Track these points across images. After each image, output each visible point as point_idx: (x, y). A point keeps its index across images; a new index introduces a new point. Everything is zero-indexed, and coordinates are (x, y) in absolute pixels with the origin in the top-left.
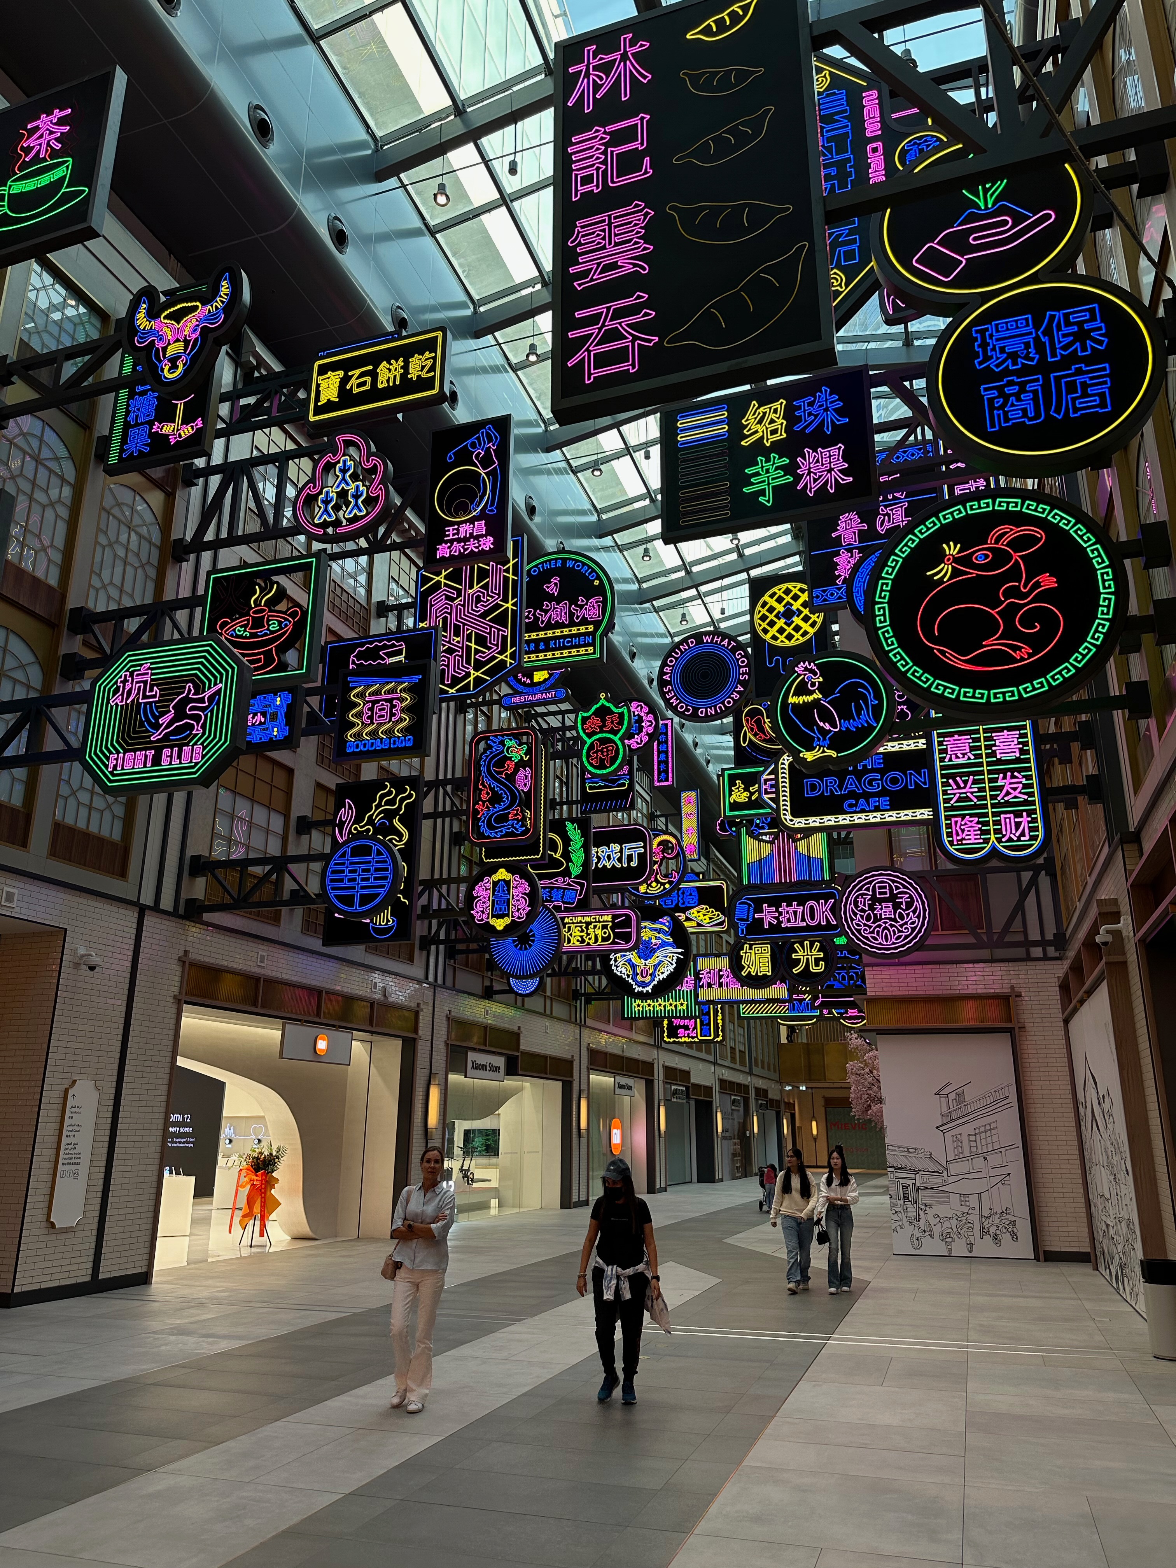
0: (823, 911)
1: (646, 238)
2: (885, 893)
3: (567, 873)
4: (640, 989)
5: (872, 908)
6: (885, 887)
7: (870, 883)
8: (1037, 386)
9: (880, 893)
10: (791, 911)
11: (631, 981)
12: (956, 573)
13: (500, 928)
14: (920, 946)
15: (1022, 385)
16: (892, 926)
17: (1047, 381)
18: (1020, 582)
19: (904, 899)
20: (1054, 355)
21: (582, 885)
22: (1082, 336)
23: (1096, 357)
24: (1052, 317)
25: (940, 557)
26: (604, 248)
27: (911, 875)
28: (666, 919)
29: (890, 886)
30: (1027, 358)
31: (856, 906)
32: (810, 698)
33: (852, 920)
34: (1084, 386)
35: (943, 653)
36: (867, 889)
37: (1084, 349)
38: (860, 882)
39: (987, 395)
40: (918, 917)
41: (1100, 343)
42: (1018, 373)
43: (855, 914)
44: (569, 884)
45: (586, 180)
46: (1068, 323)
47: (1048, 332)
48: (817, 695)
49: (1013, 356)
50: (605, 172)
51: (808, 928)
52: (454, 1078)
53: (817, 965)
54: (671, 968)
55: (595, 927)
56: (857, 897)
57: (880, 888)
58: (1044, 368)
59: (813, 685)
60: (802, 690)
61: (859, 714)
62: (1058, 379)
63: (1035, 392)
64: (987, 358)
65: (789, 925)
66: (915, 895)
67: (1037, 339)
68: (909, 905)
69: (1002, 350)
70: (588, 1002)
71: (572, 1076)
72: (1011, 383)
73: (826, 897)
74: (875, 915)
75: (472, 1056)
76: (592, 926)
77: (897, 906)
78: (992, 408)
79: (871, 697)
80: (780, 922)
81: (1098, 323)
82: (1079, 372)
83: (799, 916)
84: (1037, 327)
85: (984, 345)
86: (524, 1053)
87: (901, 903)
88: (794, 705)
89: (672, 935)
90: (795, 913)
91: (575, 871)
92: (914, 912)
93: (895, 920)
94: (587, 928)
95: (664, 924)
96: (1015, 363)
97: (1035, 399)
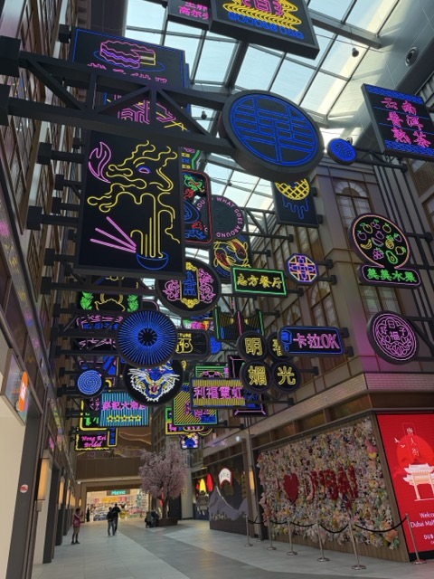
0: (331, 341)
2: (393, 326)
4: (151, 399)
5: (388, 333)
9: (391, 326)
10: (314, 339)
11: (145, 394)
16: (400, 345)
19: (403, 330)
27: (402, 317)
29: (394, 322)
36: (384, 323)
38: (379, 318)
40: (412, 341)
43: (381, 337)
53: (291, 380)
54: (172, 387)
57: (390, 323)
65: (313, 347)
66: (407, 328)
68: (406, 334)
74: (391, 338)
80: (308, 345)
83: (319, 342)
89: (172, 366)
93: (401, 341)
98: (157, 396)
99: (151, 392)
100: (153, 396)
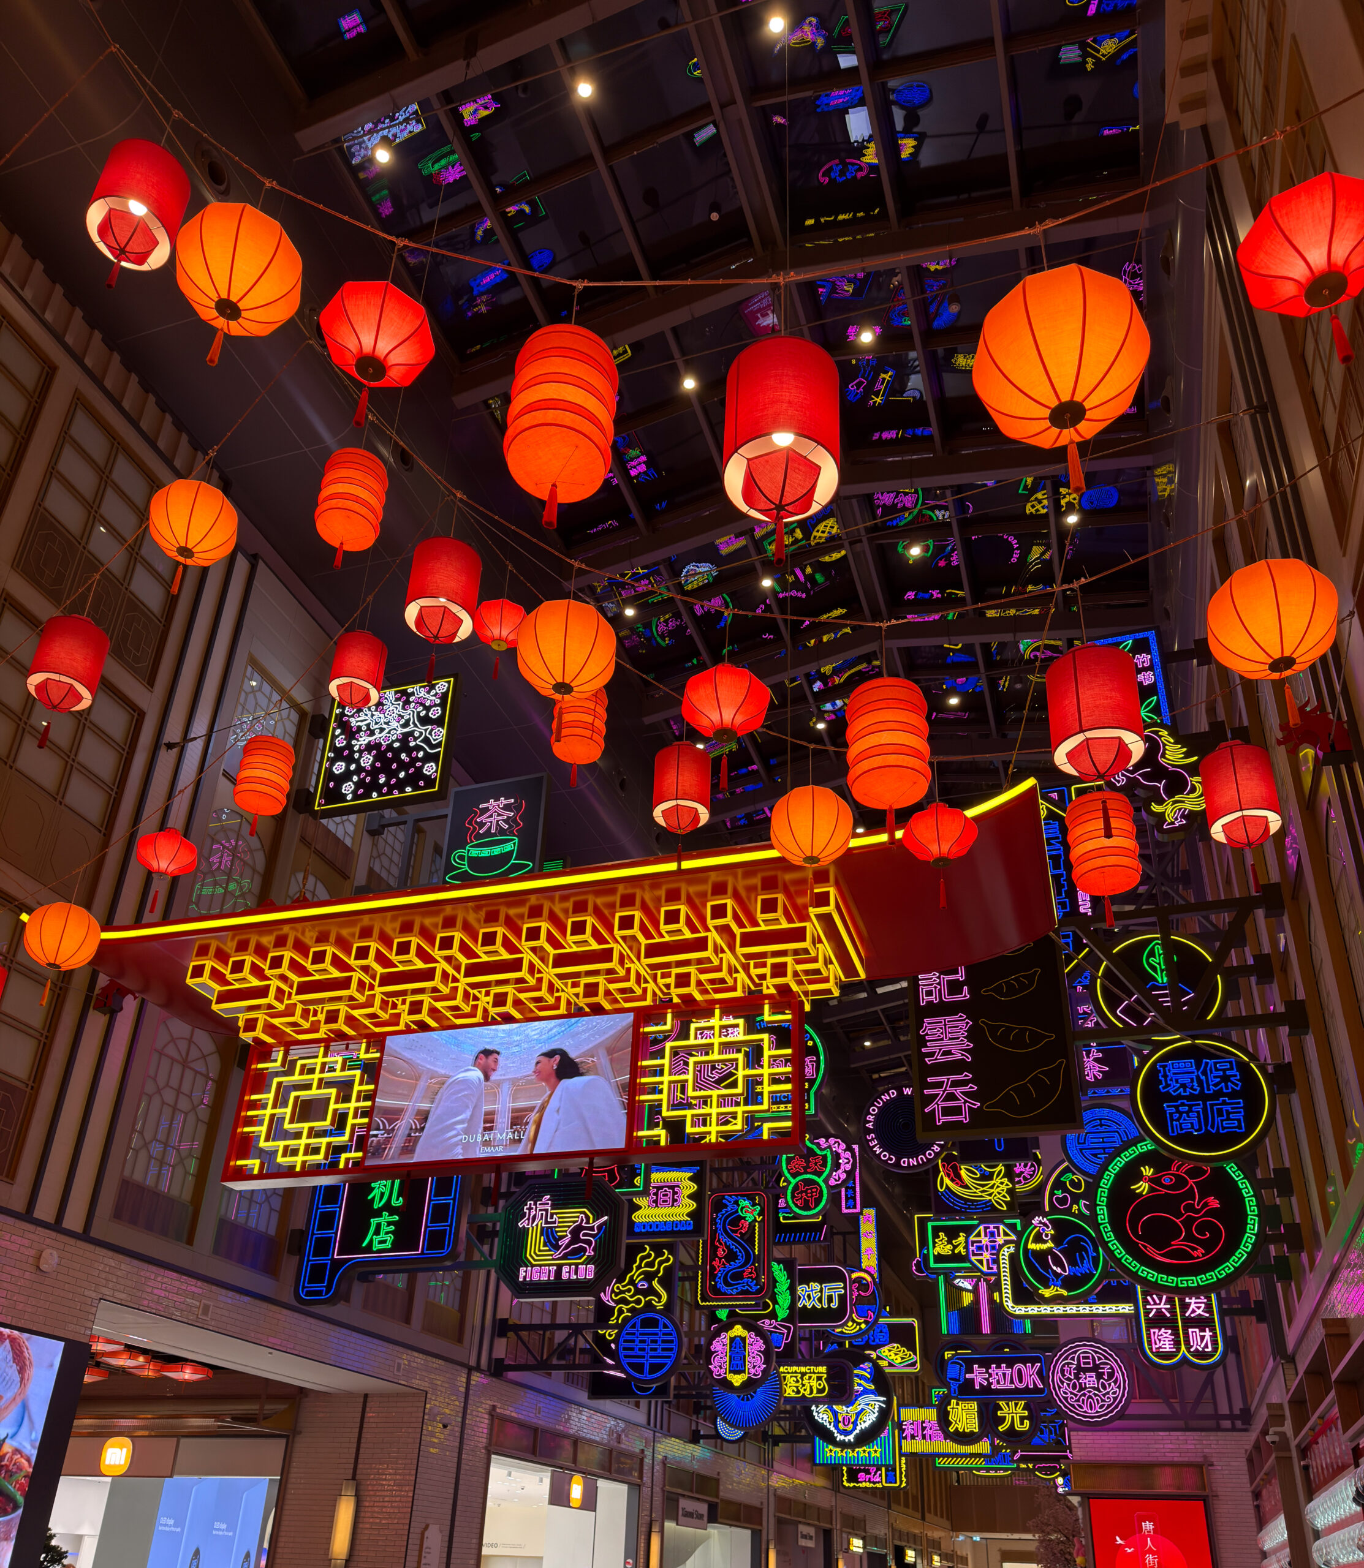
0: (1030, 1375)
1: (968, 1038)
2: (1089, 1363)
3: (773, 1315)
4: (842, 1438)
5: (1077, 1377)
6: (1088, 1358)
7: (1075, 1352)
8: (1199, 1109)
9: (1085, 1363)
10: (1000, 1373)
11: (832, 1429)
12: (1151, 1189)
13: (737, 1384)
14: (1121, 1416)
15: (1190, 1106)
16: (1096, 1395)
17: (1205, 1105)
18: (1194, 1200)
19: (1106, 1370)
20: (1209, 1089)
21: (788, 1329)
22: (1225, 1079)
23: (1233, 1095)
24: (1207, 1063)
25: (1140, 1177)
26: (942, 1039)
27: (1113, 1347)
28: (867, 1365)
29: (1093, 1357)
30: (1192, 1088)
31: (1064, 1375)
32: (1044, 1246)
33: (1060, 1388)
34: (1228, 1113)
35: (1145, 1247)
36: (1073, 1359)
37: (1227, 1088)
38: (1066, 1351)
39: (1169, 1110)
40: (1119, 1387)
41: (1237, 1085)
42: (1188, 1098)
43: (1062, 1382)
44: (775, 1327)
45: (929, 993)
46: (1217, 1070)
47: (1205, 1073)
48: (1050, 1244)
49: (1184, 1086)
50: (940, 990)
51: (1016, 1391)
52: (669, 1525)
53: (1022, 1423)
54: (873, 1417)
55: (810, 1378)
56: (1064, 1366)
57: (1084, 1358)
58: (1203, 1097)
59: (1047, 1235)
60: (1038, 1239)
61: (1082, 1263)
62: (1212, 1105)
63: (1198, 1112)
64: (1168, 1085)
65: (999, 1387)
66: (1115, 1366)
67: (1198, 1077)
68: (1111, 1375)
69: (1177, 1081)
70: (776, 1444)
71: (761, 1525)
72: (1183, 1104)
73: (1034, 1360)
74: (1080, 1384)
75: (684, 1503)
76: (807, 1377)
77: (1100, 1376)
78: (1172, 1120)
79: (1091, 1249)
80: (990, 1384)
81: (1234, 1072)
82: (1224, 1103)
83: (1008, 1378)
84: (1198, 1068)
85: (1165, 1076)
86: (724, 1501)
87: (1103, 1373)
88: (1033, 1251)
89: (872, 1382)
90: (1004, 1374)
91: (782, 1313)
92: (1115, 1382)
93: (1097, 1389)
94: (802, 1378)
95: (864, 1370)
96: (1185, 1091)
97: (1199, 1117)
98: (850, 1433)
99: (841, 1426)
100: (846, 1433)
